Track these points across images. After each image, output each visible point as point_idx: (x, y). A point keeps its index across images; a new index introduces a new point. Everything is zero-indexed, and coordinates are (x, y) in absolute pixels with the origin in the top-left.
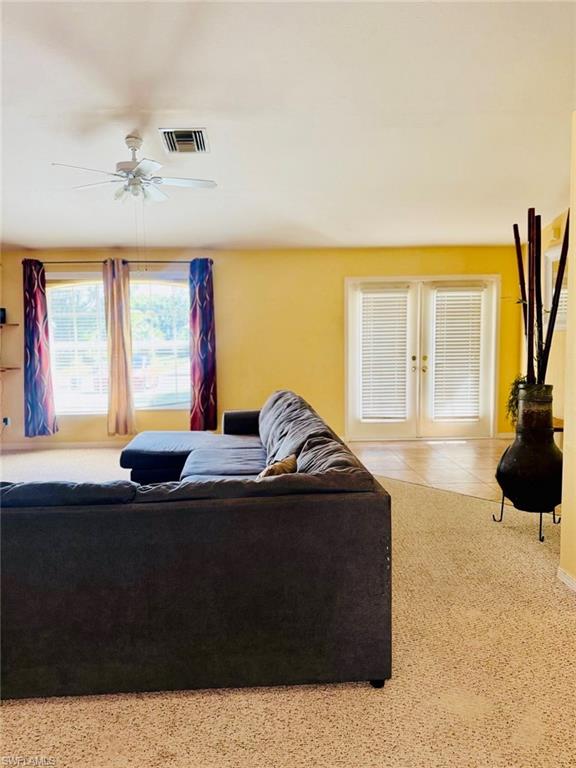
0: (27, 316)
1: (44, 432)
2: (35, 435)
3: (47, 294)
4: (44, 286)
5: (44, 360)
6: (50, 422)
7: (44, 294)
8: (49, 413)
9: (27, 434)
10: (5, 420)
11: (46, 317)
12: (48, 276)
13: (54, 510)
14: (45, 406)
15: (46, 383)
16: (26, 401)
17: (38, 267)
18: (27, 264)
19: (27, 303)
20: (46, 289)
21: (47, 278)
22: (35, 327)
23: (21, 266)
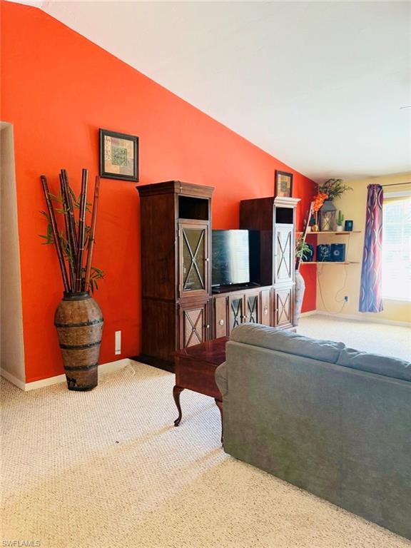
0: (367, 225)
1: (372, 310)
2: (366, 311)
3: (383, 209)
4: (381, 203)
5: (377, 258)
6: (378, 303)
7: (381, 209)
8: (378, 297)
9: (360, 310)
10: (346, 298)
11: (381, 226)
12: (385, 196)
13: (388, 380)
14: (375, 291)
15: (377, 275)
16: (362, 286)
17: (379, 189)
18: (371, 187)
19: (368, 215)
20: (384, 205)
21: (384, 196)
22: (373, 233)
23: (367, 190)
